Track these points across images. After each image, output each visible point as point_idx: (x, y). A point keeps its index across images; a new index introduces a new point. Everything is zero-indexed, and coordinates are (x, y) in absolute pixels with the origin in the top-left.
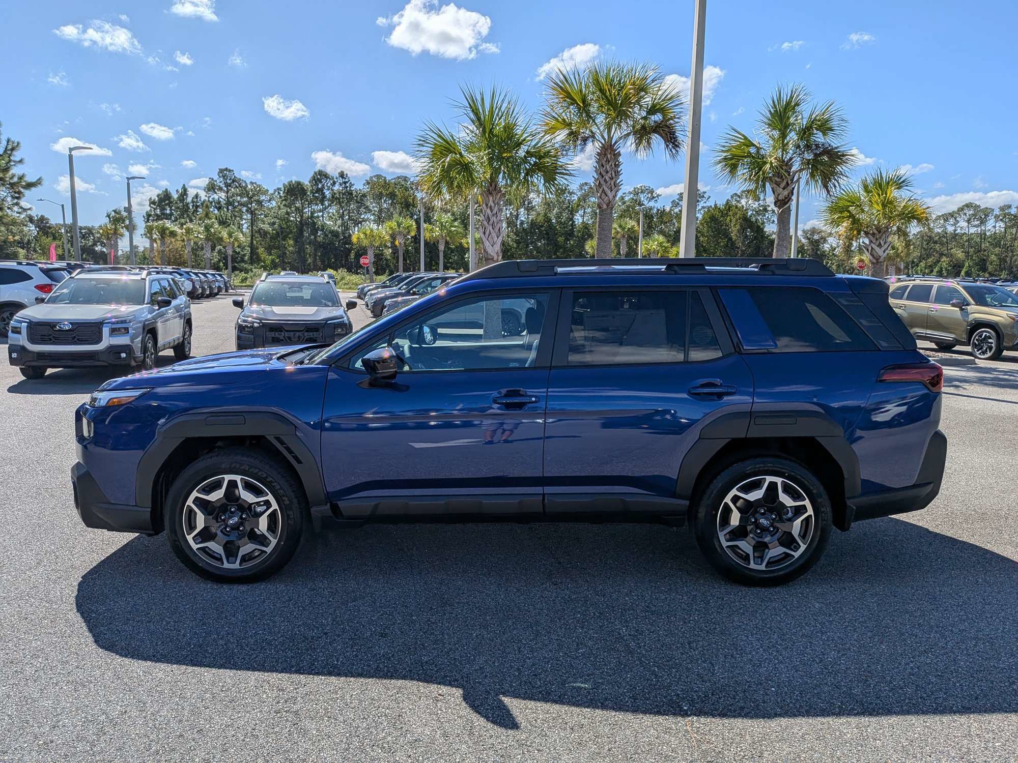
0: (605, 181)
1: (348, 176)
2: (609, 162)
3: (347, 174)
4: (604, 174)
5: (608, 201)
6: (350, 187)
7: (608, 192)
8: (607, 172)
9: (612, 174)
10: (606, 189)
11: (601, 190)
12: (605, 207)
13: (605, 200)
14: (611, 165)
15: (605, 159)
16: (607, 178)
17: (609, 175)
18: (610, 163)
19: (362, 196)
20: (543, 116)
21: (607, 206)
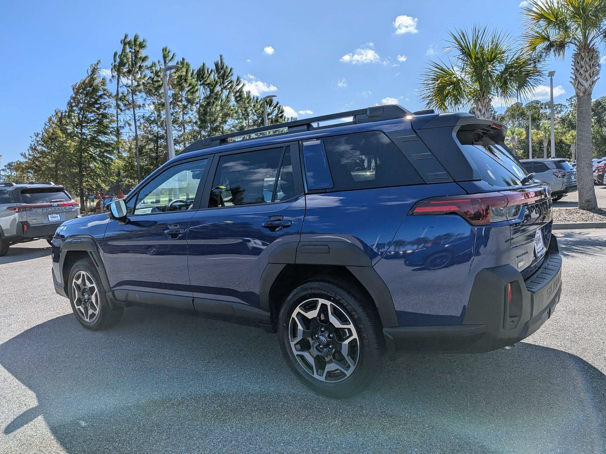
0: (580, 74)
1: (493, 107)
2: (583, 59)
3: (492, 106)
4: (578, 68)
5: (584, 90)
6: (494, 113)
7: (584, 83)
8: (582, 67)
9: (586, 67)
10: (581, 80)
11: (577, 82)
12: (581, 94)
13: (581, 90)
14: (586, 61)
15: (580, 58)
16: (582, 71)
17: (583, 69)
18: (585, 60)
19: (502, 118)
20: (525, 37)
21: (584, 94)
